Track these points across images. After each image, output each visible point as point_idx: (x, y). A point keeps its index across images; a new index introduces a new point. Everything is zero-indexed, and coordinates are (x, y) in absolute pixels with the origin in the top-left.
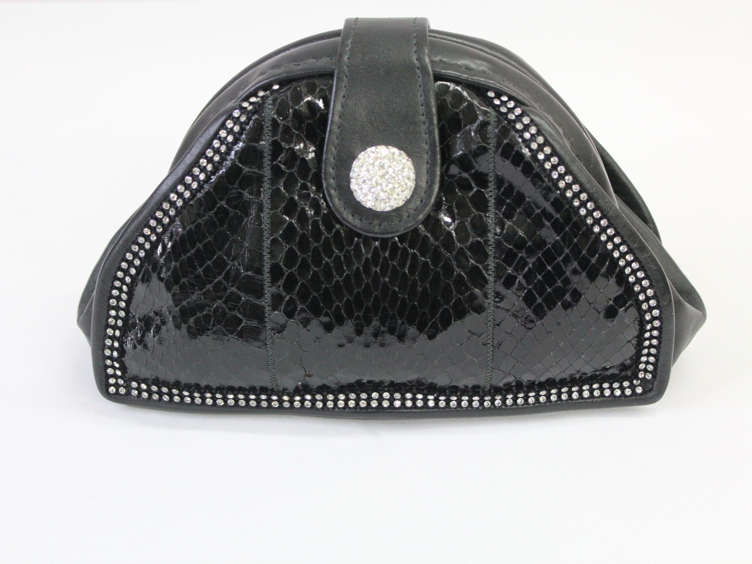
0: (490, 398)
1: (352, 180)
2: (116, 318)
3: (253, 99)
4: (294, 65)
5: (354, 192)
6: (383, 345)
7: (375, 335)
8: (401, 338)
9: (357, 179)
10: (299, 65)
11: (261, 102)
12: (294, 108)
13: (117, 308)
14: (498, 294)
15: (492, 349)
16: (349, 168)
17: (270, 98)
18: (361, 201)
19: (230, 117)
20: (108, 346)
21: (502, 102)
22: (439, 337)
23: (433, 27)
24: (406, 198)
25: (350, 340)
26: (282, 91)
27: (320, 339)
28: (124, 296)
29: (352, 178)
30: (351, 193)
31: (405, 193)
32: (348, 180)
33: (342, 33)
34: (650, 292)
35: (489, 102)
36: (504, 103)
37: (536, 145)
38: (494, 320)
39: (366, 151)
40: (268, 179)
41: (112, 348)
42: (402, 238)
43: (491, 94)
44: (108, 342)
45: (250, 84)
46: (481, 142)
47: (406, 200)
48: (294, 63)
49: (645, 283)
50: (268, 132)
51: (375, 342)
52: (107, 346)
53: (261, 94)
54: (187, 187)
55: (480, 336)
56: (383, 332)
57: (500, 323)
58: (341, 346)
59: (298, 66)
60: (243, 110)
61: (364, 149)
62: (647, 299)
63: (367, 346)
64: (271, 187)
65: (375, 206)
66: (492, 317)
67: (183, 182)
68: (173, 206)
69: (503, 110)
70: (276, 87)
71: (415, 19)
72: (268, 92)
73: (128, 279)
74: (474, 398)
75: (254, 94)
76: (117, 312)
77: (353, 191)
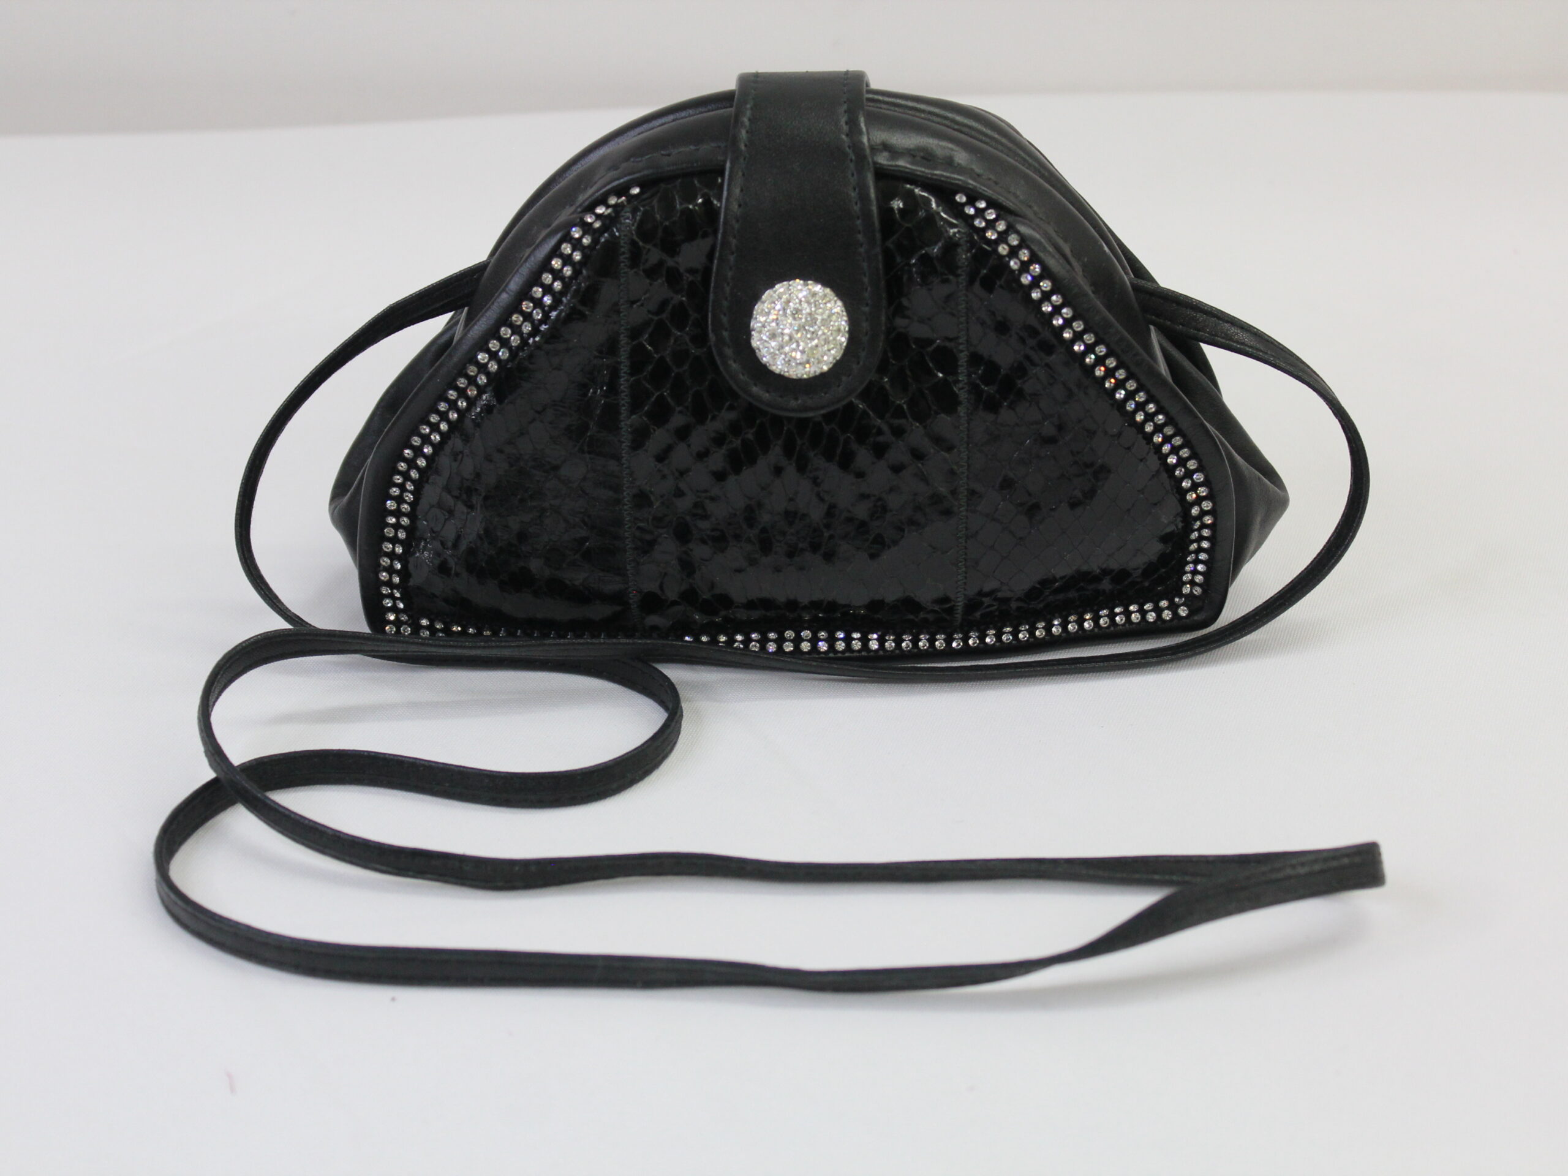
0: (960, 636)
1: (753, 333)
2: (397, 526)
3: (600, 210)
4: (663, 155)
5: (757, 351)
6: (801, 569)
7: (790, 555)
8: (829, 556)
9: (760, 332)
10: (669, 155)
11: (613, 215)
12: (664, 224)
13: (398, 513)
14: (972, 492)
15: (964, 569)
16: (749, 315)
17: (628, 209)
18: (768, 365)
19: (567, 238)
20: (384, 567)
21: (977, 210)
22: (885, 556)
23: (874, 86)
24: (834, 358)
25: (753, 562)
26: (645, 196)
27: (706, 560)
28: (409, 497)
29: (754, 330)
30: (752, 352)
31: (833, 352)
32: (747, 332)
33: (736, 97)
34: (1198, 477)
35: (957, 210)
36: (980, 213)
37: (1029, 278)
38: (967, 529)
39: (774, 289)
40: (625, 329)
41: (390, 570)
42: (829, 417)
43: (961, 198)
44: (385, 561)
45: (596, 183)
46: (946, 272)
47: (834, 361)
48: (662, 152)
49: (1192, 465)
50: (625, 260)
51: (790, 565)
52: (382, 567)
53: (613, 201)
54: (504, 343)
55: (947, 552)
56: (802, 550)
57: (977, 532)
58: (739, 571)
59: (668, 157)
60: (587, 228)
61: (772, 286)
62: (1195, 487)
63: (778, 570)
64: (630, 341)
65: (788, 372)
66: (964, 525)
67: (497, 335)
68: (482, 370)
69: (979, 223)
70: (636, 191)
71: (847, 73)
72: (624, 198)
73: (414, 474)
74: (938, 637)
75: (603, 201)
76: (398, 519)
77: (755, 349)
